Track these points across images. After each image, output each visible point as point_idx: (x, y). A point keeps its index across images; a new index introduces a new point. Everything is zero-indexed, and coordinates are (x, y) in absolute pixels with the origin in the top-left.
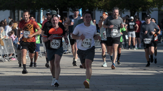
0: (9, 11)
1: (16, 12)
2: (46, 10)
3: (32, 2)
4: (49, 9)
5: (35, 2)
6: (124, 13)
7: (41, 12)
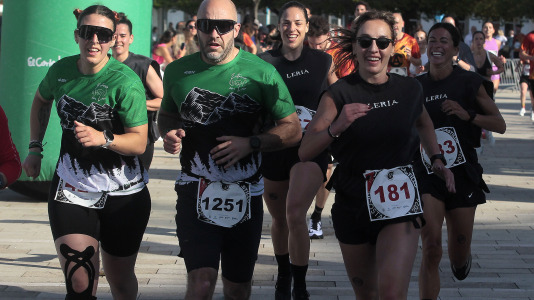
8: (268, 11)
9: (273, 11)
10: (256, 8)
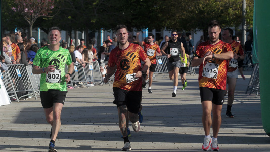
0: (65, 32)
1: (72, 33)
2: (107, 30)
3: (91, 21)
4: (110, 30)
5: (94, 22)
6: (196, 34)
7: (101, 33)
8: (39, 30)
9: (42, 29)
10: (31, 28)
